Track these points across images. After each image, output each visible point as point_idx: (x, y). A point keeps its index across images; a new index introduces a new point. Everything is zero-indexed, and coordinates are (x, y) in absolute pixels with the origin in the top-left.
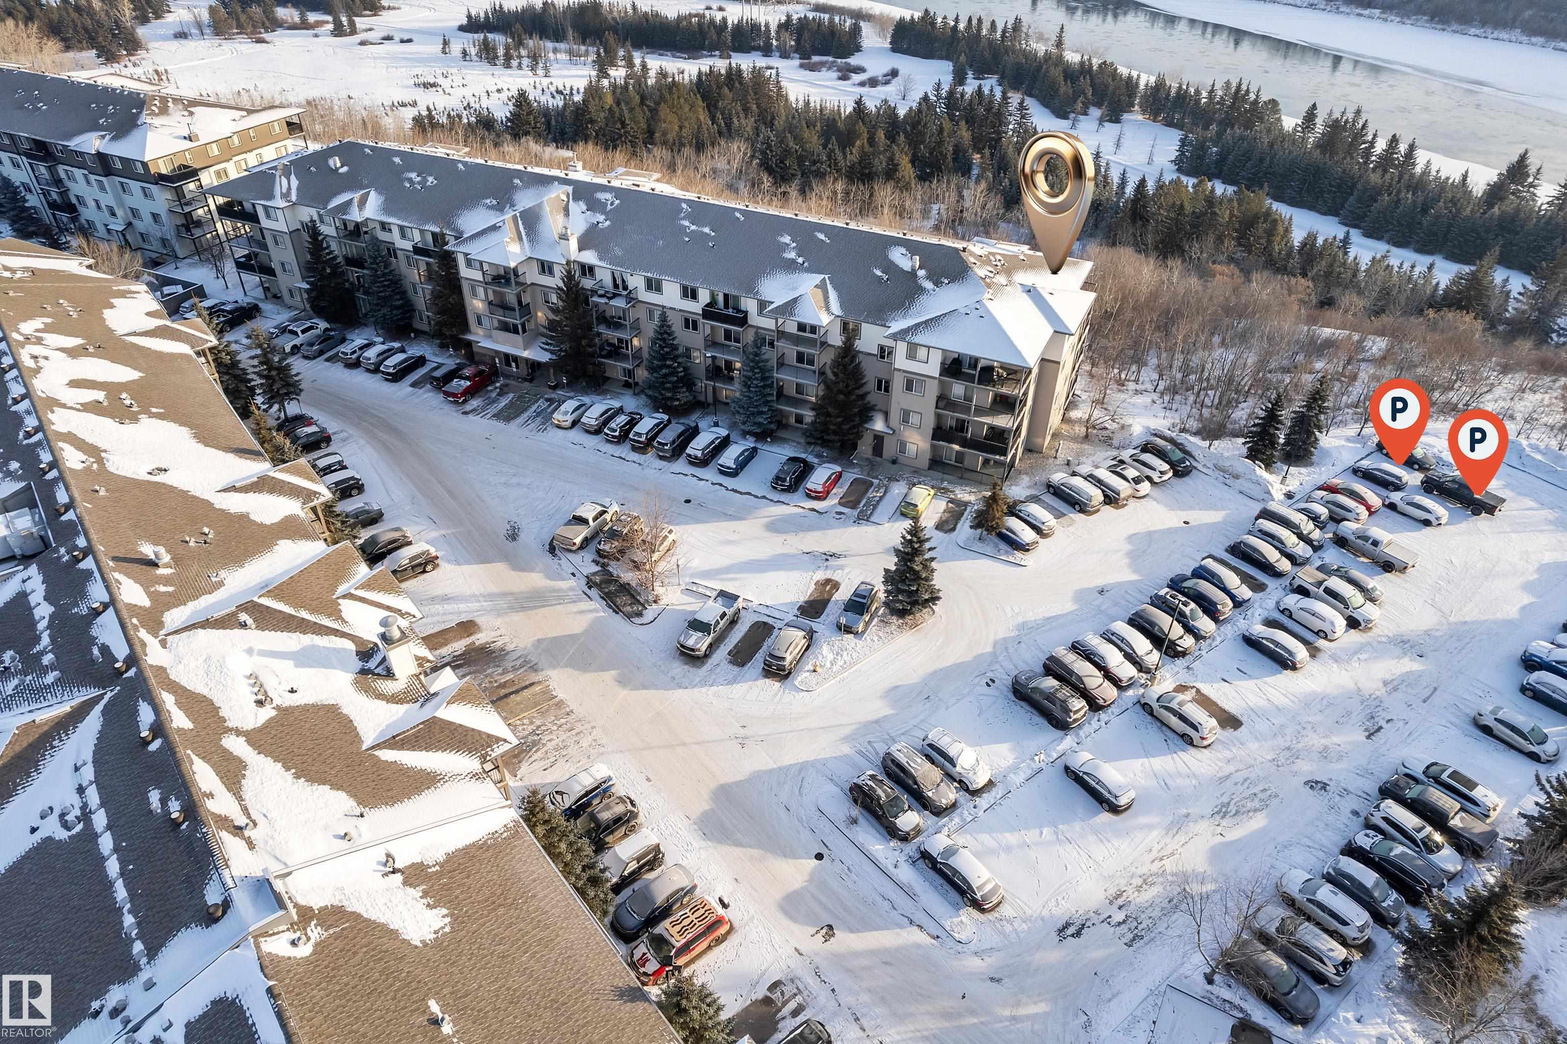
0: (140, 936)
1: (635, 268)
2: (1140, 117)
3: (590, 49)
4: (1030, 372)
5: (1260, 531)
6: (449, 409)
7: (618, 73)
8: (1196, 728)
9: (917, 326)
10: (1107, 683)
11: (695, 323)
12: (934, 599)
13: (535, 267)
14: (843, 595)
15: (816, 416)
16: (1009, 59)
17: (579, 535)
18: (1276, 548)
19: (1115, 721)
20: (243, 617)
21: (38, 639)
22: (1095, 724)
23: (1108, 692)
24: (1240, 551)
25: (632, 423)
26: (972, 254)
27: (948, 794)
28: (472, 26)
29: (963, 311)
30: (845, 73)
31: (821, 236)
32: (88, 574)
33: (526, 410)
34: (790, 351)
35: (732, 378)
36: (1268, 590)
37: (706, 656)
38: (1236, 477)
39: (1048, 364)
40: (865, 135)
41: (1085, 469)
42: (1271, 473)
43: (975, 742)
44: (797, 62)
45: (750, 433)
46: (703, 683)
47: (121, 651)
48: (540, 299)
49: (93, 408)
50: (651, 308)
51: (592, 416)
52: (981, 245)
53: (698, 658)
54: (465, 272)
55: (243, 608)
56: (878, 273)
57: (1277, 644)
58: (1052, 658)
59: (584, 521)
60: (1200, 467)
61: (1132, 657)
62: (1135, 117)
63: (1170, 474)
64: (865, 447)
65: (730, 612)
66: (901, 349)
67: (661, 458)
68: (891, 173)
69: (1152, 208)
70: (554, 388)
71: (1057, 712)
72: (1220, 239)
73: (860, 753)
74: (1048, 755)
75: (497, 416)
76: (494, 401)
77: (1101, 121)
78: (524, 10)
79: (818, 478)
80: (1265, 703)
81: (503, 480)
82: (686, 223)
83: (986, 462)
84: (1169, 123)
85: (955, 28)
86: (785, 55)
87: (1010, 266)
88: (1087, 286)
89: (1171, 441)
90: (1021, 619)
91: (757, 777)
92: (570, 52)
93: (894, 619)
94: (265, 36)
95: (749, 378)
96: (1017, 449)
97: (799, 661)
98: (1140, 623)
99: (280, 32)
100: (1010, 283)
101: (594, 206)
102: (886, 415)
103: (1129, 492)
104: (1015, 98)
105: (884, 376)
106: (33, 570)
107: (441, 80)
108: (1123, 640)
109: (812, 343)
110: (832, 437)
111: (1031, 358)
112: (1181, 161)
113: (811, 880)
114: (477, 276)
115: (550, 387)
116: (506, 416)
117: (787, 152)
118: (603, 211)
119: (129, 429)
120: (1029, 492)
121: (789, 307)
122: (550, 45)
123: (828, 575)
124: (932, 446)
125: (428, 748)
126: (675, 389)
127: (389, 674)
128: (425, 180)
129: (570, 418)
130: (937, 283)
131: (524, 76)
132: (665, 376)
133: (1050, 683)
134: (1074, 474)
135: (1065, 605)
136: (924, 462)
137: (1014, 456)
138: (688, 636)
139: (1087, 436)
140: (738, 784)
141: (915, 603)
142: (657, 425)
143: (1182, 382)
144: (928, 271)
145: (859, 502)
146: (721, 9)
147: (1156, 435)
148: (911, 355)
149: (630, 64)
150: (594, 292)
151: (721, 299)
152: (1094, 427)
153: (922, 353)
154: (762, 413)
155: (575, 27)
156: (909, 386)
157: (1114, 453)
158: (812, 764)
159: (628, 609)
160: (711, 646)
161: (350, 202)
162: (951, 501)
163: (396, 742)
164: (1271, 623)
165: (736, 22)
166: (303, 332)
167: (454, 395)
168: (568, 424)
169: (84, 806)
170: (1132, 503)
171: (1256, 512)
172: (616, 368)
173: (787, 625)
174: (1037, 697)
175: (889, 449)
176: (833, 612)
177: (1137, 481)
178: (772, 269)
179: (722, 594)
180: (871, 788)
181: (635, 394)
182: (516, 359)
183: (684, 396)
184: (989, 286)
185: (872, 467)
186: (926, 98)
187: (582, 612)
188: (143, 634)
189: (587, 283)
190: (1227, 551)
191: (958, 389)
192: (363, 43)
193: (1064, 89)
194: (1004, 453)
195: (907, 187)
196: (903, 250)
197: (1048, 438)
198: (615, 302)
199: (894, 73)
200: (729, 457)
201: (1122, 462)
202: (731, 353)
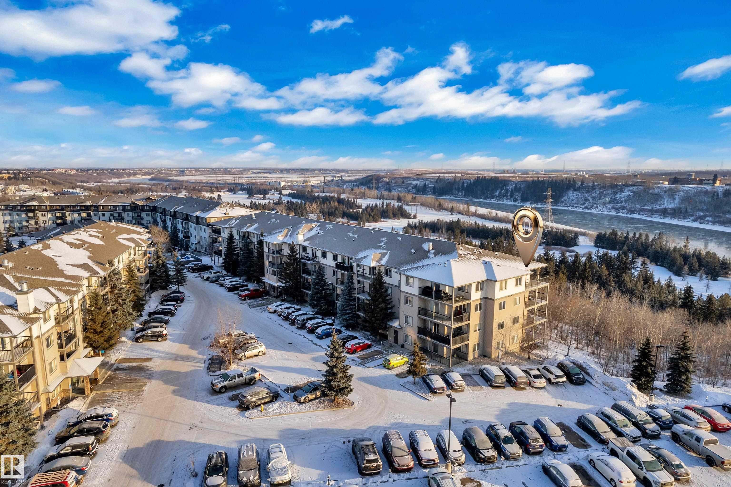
5: (602, 413)
10: (408, 456)
22: (385, 478)
24: (581, 423)
25: (293, 312)
31: (399, 238)
36: (589, 449)
46: (207, 401)
50: (321, 265)
57: (558, 471)
60: (593, 382)
63: (564, 379)
66: (403, 279)
67: (291, 324)
75: (251, 306)
76: (256, 302)
87: (485, 254)
102: (400, 319)
124: (418, 336)
130: (436, 255)
135: (434, 422)
139: (529, 359)
147: (571, 362)
150: (303, 258)
159: (213, 369)
160: (225, 387)
170: (527, 388)
171: (609, 405)
174: (356, 450)
177: (537, 377)
178: (369, 249)
179: (252, 370)
187: (196, 366)
200: (320, 329)
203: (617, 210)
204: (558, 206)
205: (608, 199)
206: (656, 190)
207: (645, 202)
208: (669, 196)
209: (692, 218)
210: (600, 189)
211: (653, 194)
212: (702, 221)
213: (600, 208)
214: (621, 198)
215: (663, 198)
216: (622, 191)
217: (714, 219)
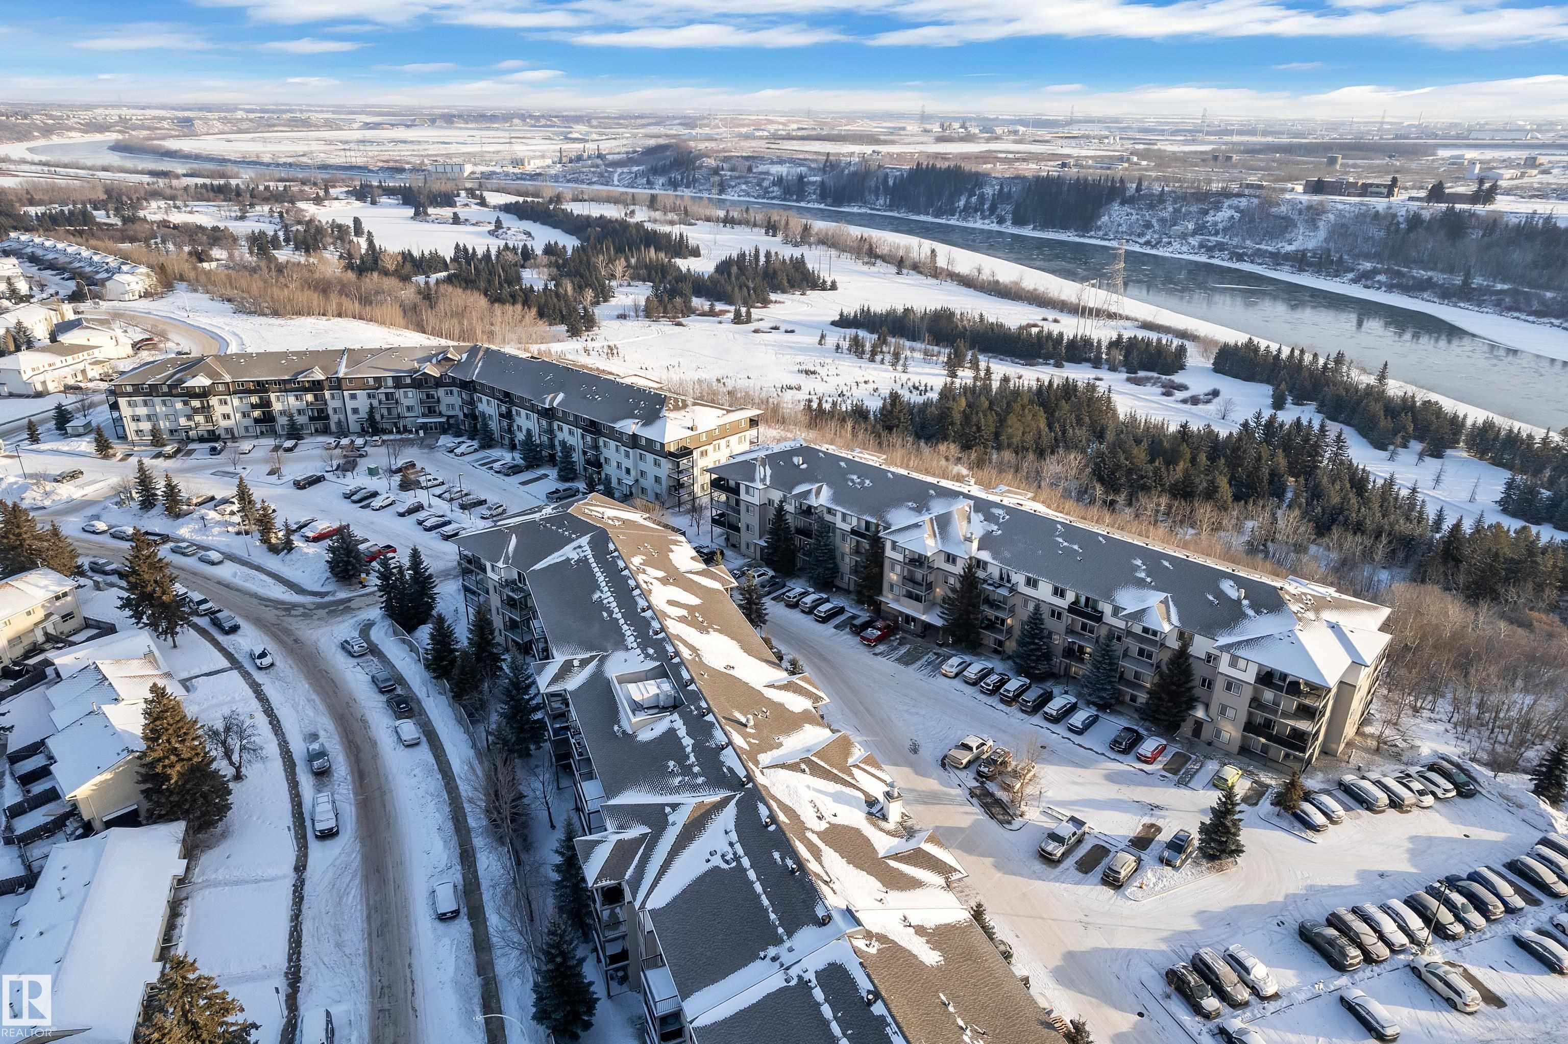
0: (781, 925)
1: (1019, 568)
2: (1465, 454)
3: (942, 350)
4: (1330, 690)
5: (1539, 855)
6: (863, 649)
7: (965, 376)
8: (1460, 996)
9: (1239, 643)
10: (1380, 944)
11: (1059, 614)
12: (1239, 851)
13: (943, 557)
14: (1165, 836)
15: (1150, 698)
16: (1329, 391)
17: (965, 757)
18: (1554, 872)
19: (1385, 974)
20: (803, 766)
21: (688, 757)
22: (1368, 973)
23: (1382, 951)
24: (1516, 868)
25: (1002, 682)
26: (1287, 592)
27: (1243, 994)
28: (843, 322)
29: (1278, 636)
30: (1169, 390)
31: (1166, 564)
32: (712, 725)
33: (919, 659)
34: (1134, 647)
35: (1083, 659)
36: (1543, 906)
37: (1059, 861)
38: (1520, 807)
39: (1346, 688)
40: (1188, 456)
41: (1374, 776)
42: (1558, 810)
43: (1268, 964)
44: (1125, 376)
45: (1094, 704)
46: (1056, 879)
47: (742, 773)
48: (941, 579)
49: (682, 619)
50: (1027, 599)
51: (973, 671)
52: (1295, 584)
53: (1053, 861)
54: (889, 552)
55: (803, 760)
56: (1211, 598)
57: (1545, 949)
58: (1334, 915)
59: (970, 748)
60: (1484, 792)
61: (1404, 929)
62: (1461, 453)
63: (1454, 793)
64: (1186, 729)
65: (1079, 832)
66: (1225, 658)
67: (1023, 711)
68: (1210, 494)
69: (1467, 551)
70: (941, 646)
71: (1336, 955)
72: (1539, 588)
73: (1174, 951)
74: (1326, 986)
75: (899, 660)
76: (896, 649)
77: (1421, 456)
78: (888, 314)
79: (1149, 746)
80: (1531, 994)
81: (905, 708)
82: (1060, 540)
83: (1287, 756)
84: (1497, 462)
85: (1277, 357)
86: (1113, 369)
87: (1319, 605)
88: (1384, 628)
89: (1458, 766)
90: (1309, 882)
91: (1096, 951)
92: (926, 353)
93: (1204, 862)
94: (683, 320)
95: (1100, 662)
96: (1313, 751)
97: (1130, 877)
98: (1413, 903)
99: (693, 317)
100: (1318, 619)
101: (989, 518)
102: (1207, 707)
103: (1413, 801)
104: (1333, 428)
105: (1208, 676)
106: (676, 716)
107: (818, 369)
108: (1397, 914)
109: (1154, 643)
110: (1163, 717)
111: (1332, 679)
112: (1506, 502)
113: (1134, 1028)
114: (900, 558)
115: (938, 644)
116: (906, 660)
117: (1118, 466)
118: (997, 523)
119: (705, 637)
120: (1322, 786)
121: (1139, 615)
122: (908, 344)
123: (1153, 821)
124: (1243, 736)
125: (915, 865)
126: (1038, 660)
127: (885, 818)
128: (862, 483)
129: (955, 670)
130: (1258, 612)
131: (886, 371)
132: (1032, 650)
133: (1332, 932)
134: (1363, 778)
135: (1349, 880)
136: (1235, 749)
137: (1312, 755)
138: (1047, 844)
139: (1378, 750)
140: (1083, 953)
141: (1223, 851)
142: (1022, 686)
143: (1478, 718)
144: (1251, 601)
145: (1179, 770)
146: (1056, 321)
147: (1443, 759)
148: (1233, 663)
149: (975, 366)
150: (985, 581)
151: (1083, 600)
152: (1385, 743)
153: (1242, 664)
154: (1106, 689)
155: (930, 331)
156: (1229, 687)
157: (1403, 767)
158: (1138, 951)
159: (1001, 817)
160: (1063, 854)
161: (809, 491)
162: (1255, 782)
163: (896, 857)
164: (1540, 932)
165: (1071, 337)
166: (759, 576)
167: (869, 640)
168: (953, 674)
169: (735, 854)
170: (1416, 811)
171: (1537, 840)
172: (989, 638)
173: (1122, 850)
174: (1319, 940)
175: (1207, 733)
176: (1155, 849)
177: (1421, 793)
178: (1126, 584)
179: (1073, 819)
180: (1183, 974)
181: (1002, 659)
182: (914, 619)
183: (1043, 668)
184: (1300, 619)
185: (1191, 745)
186: (1245, 425)
187: (967, 813)
188: (750, 764)
189: (981, 574)
190: (1504, 866)
191: (1268, 695)
192: (756, 331)
193: (1385, 423)
194: (1303, 751)
195: (1224, 508)
196: (1232, 583)
197: (1342, 746)
198: (1000, 591)
199: (1215, 393)
200: (1078, 719)
201: (1409, 776)
202: (1086, 640)
203: (1210, 250)
204: (1091, 237)
205: (1191, 226)
206: (1283, 209)
207: (1261, 234)
208: (1307, 221)
209: (1351, 276)
210: (1175, 202)
211: (1277, 217)
212: (1369, 283)
213: (1176, 245)
214: (1215, 224)
215: (1295, 226)
216: (1218, 207)
217: (1392, 279)
